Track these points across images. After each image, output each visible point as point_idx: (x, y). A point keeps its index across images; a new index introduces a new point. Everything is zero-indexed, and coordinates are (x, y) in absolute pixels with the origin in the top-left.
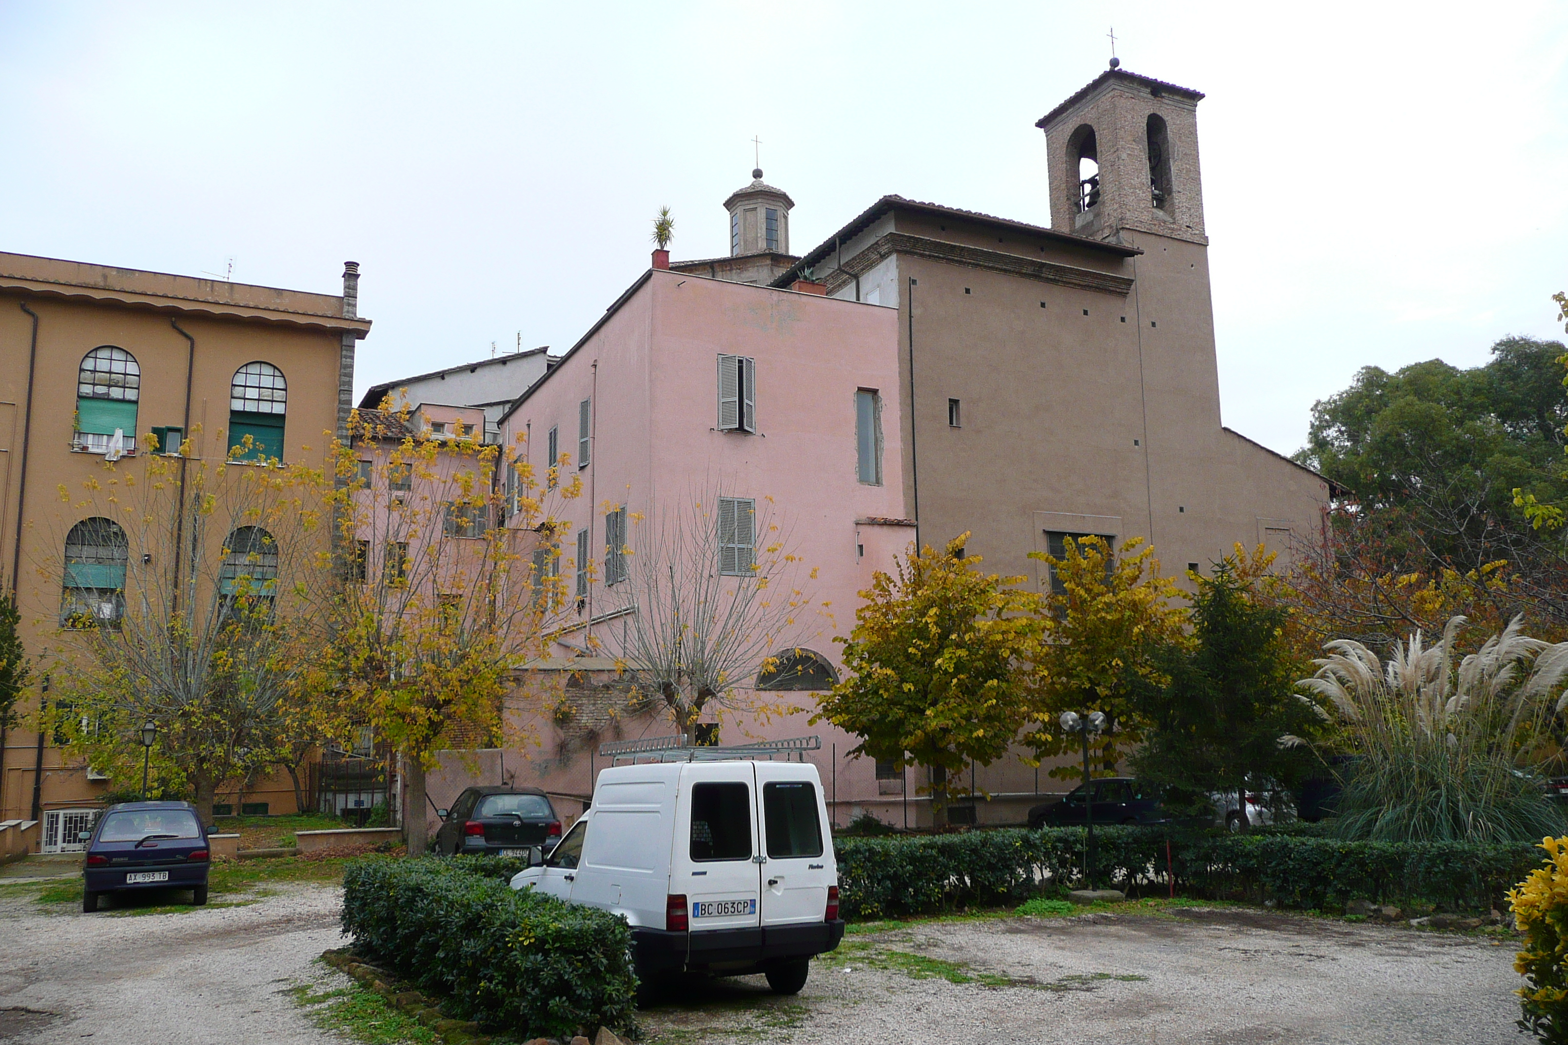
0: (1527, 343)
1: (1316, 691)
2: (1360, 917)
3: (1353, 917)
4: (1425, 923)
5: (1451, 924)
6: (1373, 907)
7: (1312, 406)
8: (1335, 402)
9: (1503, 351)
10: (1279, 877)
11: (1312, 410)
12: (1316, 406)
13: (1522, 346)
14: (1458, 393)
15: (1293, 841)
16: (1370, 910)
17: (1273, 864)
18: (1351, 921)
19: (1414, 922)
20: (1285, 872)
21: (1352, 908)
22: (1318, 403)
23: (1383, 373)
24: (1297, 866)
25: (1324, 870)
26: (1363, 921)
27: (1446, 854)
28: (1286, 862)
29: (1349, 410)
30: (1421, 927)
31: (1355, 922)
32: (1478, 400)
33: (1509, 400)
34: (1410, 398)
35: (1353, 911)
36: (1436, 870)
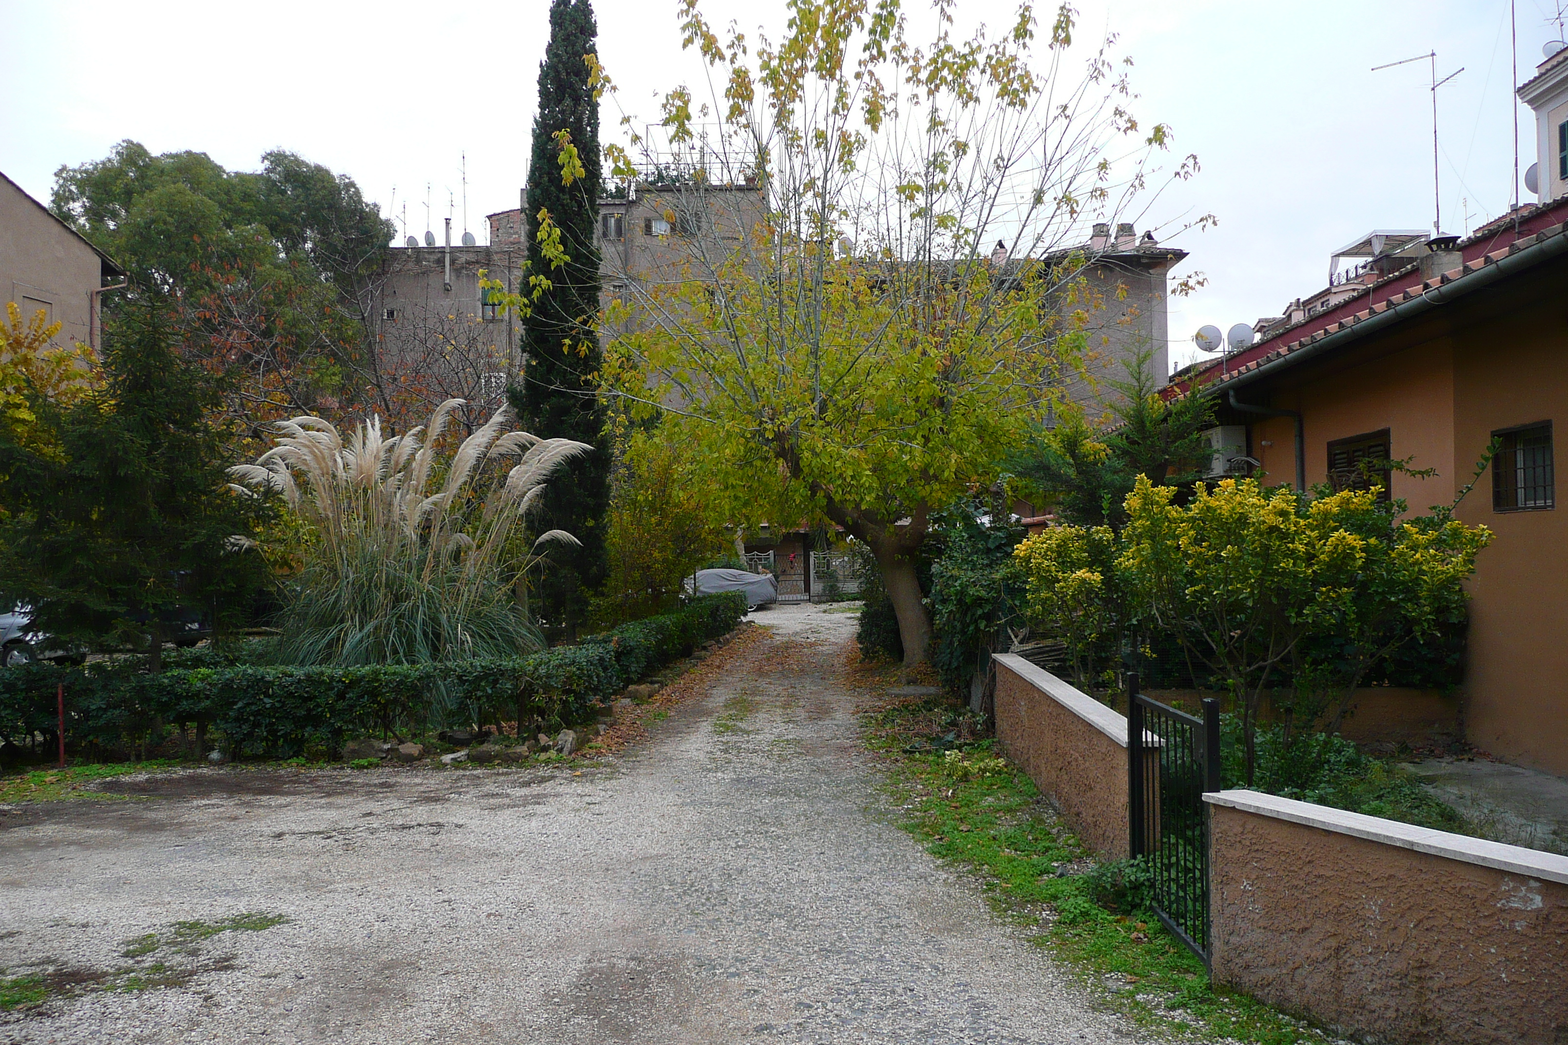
0: (297, 162)
1: (255, 481)
2: (375, 760)
3: (364, 762)
4: (462, 759)
5: (496, 756)
6: (387, 746)
7: (56, 171)
8: (86, 171)
9: (272, 162)
10: (247, 720)
11: (56, 174)
12: (61, 171)
13: (292, 161)
14: (227, 193)
15: (271, 672)
16: (382, 751)
17: (240, 704)
18: (361, 767)
19: (447, 758)
20: (257, 713)
21: (353, 751)
22: (64, 169)
23: (145, 153)
24: (277, 705)
25: (318, 706)
26: (377, 766)
27: (494, 674)
28: (260, 699)
29: (105, 184)
30: (457, 764)
31: (366, 768)
32: (247, 206)
33: (278, 215)
34: (180, 185)
35: (356, 754)
36: (479, 694)
